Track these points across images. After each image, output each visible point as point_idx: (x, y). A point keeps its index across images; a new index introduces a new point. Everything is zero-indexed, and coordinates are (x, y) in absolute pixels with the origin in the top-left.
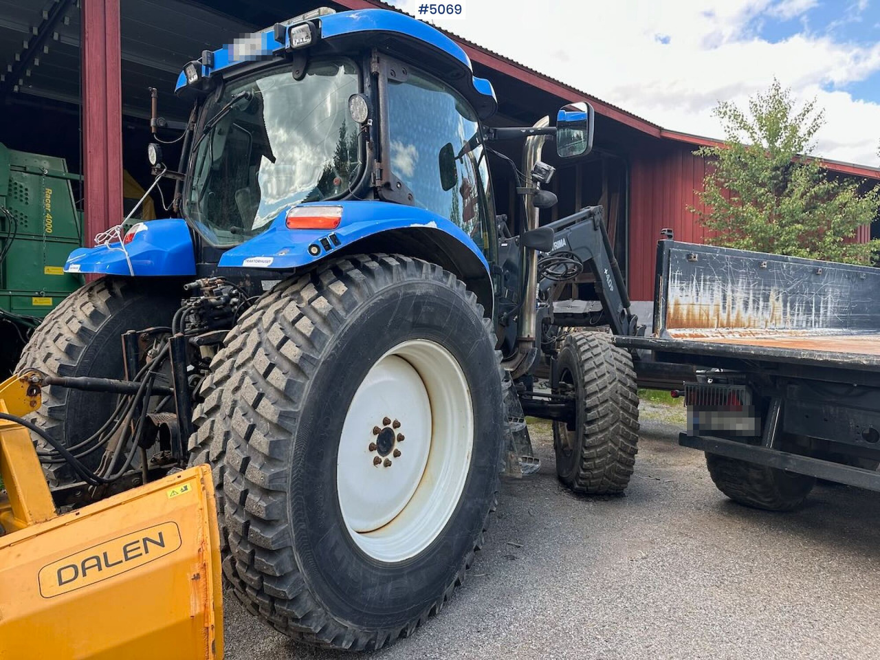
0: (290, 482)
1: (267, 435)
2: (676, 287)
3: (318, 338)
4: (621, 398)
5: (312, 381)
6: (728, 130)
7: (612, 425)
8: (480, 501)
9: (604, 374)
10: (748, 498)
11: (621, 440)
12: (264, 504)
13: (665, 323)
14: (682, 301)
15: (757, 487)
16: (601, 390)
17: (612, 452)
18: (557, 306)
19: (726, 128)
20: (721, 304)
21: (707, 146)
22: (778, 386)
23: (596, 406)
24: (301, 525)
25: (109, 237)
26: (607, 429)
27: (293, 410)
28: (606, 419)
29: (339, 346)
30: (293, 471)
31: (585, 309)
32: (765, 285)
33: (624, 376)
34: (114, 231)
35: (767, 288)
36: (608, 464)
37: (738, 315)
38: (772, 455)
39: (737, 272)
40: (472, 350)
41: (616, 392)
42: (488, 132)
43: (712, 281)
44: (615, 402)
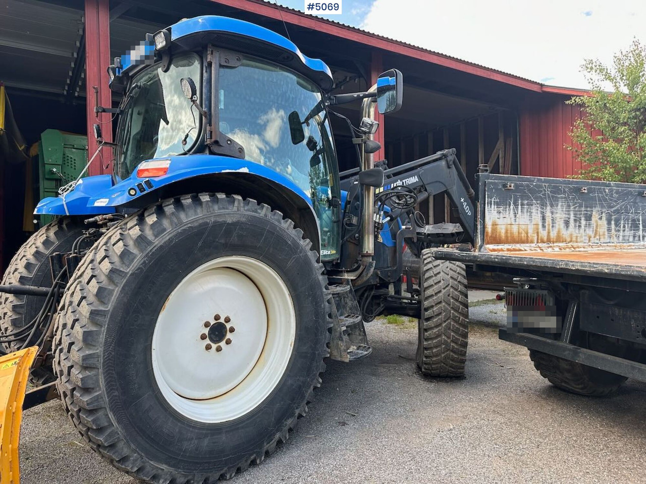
0: (102, 361)
1: (83, 327)
2: (492, 211)
3: (127, 256)
4: (452, 301)
5: (121, 287)
6: (591, 82)
7: (445, 322)
8: (302, 379)
9: (440, 282)
10: (563, 384)
11: (452, 334)
12: (80, 376)
13: (483, 240)
14: (499, 222)
15: (567, 375)
16: (436, 294)
17: (446, 343)
18: (432, 228)
19: (590, 80)
20: (540, 224)
21: (577, 96)
22: (569, 291)
23: (432, 307)
24: (114, 392)
25: (68, 189)
26: (440, 325)
27: (103, 309)
28: (440, 317)
29: (147, 262)
30: (104, 353)
31: (453, 230)
32: (586, 207)
33: (456, 283)
34: (71, 185)
35: (589, 209)
36: (444, 353)
37: (559, 232)
38: (565, 349)
39: (556, 197)
40: (289, 264)
41: (449, 295)
42: (330, 99)
43: (530, 205)
44: (446, 303)
